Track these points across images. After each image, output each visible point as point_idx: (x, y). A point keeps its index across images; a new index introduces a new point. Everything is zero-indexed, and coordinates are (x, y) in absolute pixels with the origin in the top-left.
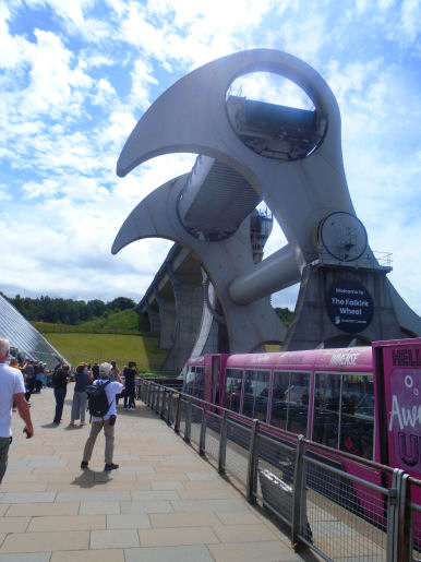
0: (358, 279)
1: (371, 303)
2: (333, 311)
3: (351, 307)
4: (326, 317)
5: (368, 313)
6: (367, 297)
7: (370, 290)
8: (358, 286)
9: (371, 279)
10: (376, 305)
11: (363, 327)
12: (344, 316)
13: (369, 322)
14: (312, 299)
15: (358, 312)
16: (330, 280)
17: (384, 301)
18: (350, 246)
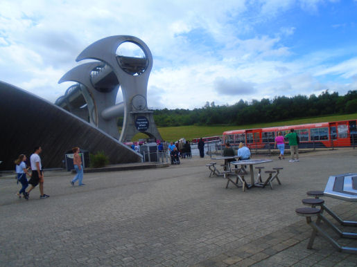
0: (144, 115)
1: (148, 123)
2: (137, 126)
3: (142, 124)
4: (135, 128)
5: (147, 125)
6: (147, 120)
7: (148, 118)
8: (144, 117)
9: (148, 115)
10: (150, 122)
11: (145, 130)
12: (141, 127)
15: (145, 125)
16: (136, 117)
17: (152, 120)
18: (141, 106)
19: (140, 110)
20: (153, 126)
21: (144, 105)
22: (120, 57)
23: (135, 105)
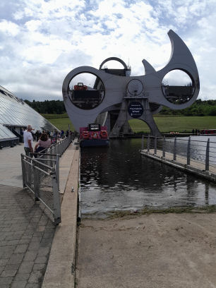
4: (128, 114)
7: (143, 104)
9: (143, 101)
10: (144, 109)
14: (123, 109)
16: (130, 102)
17: (147, 107)
18: (136, 91)
19: (135, 95)
20: (148, 113)
21: (140, 90)
23: (130, 89)
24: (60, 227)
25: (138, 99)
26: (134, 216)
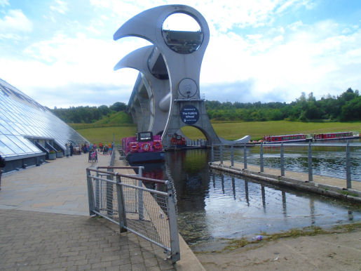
0: (193, 104)
1: (198, 114)
2: (183, 117)
3: (190, 115)
4: (181, 120)
5: (197, 117)
6: (197, 111)
7: (198, 108)
8: (193, 107)
9: (198, 104)
10: (200, 113)
11: (195, 122)
12: (188, 119)
13: (197, 120)
14: (175, 114)
15: (193, 117)
16: (182, 105)
17: (203, 111)
18: (189, 92)
19: (188, 97)
20: (205, 118)
21: (193, 91)
22: (166, 31)
23: (182, 90)
24: (180, 266)
25: (192, 102)
26: (259, 245)
